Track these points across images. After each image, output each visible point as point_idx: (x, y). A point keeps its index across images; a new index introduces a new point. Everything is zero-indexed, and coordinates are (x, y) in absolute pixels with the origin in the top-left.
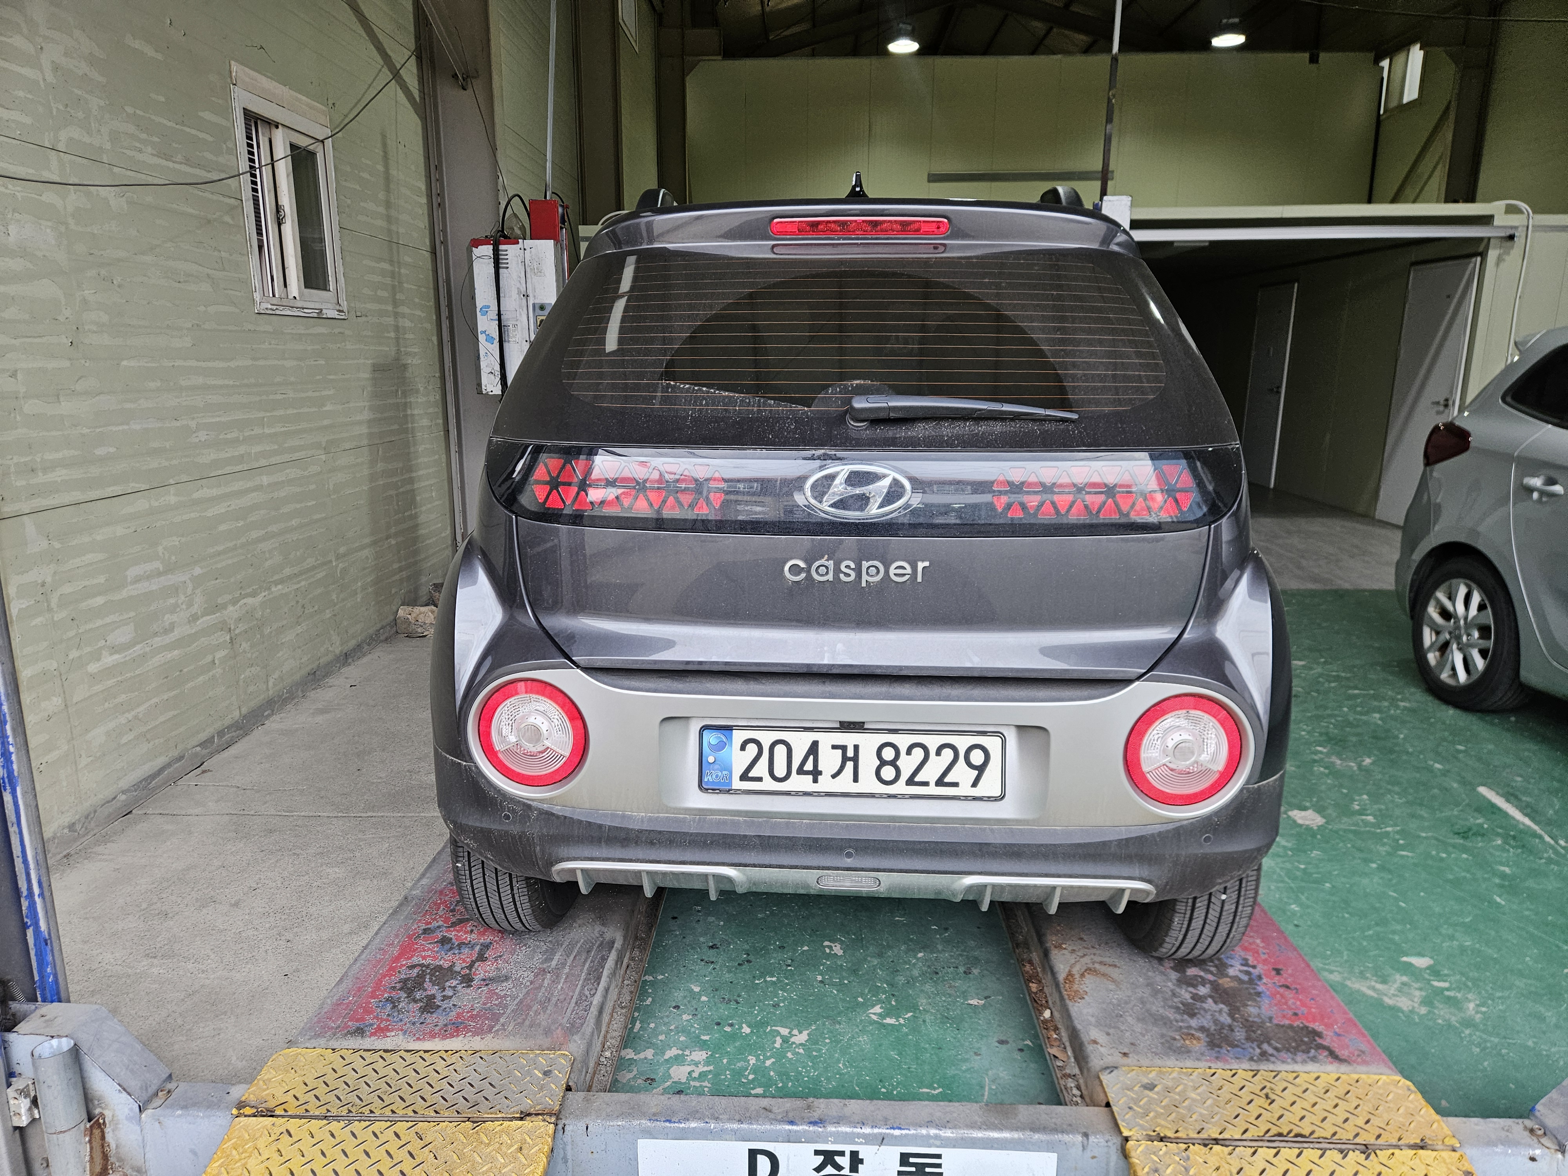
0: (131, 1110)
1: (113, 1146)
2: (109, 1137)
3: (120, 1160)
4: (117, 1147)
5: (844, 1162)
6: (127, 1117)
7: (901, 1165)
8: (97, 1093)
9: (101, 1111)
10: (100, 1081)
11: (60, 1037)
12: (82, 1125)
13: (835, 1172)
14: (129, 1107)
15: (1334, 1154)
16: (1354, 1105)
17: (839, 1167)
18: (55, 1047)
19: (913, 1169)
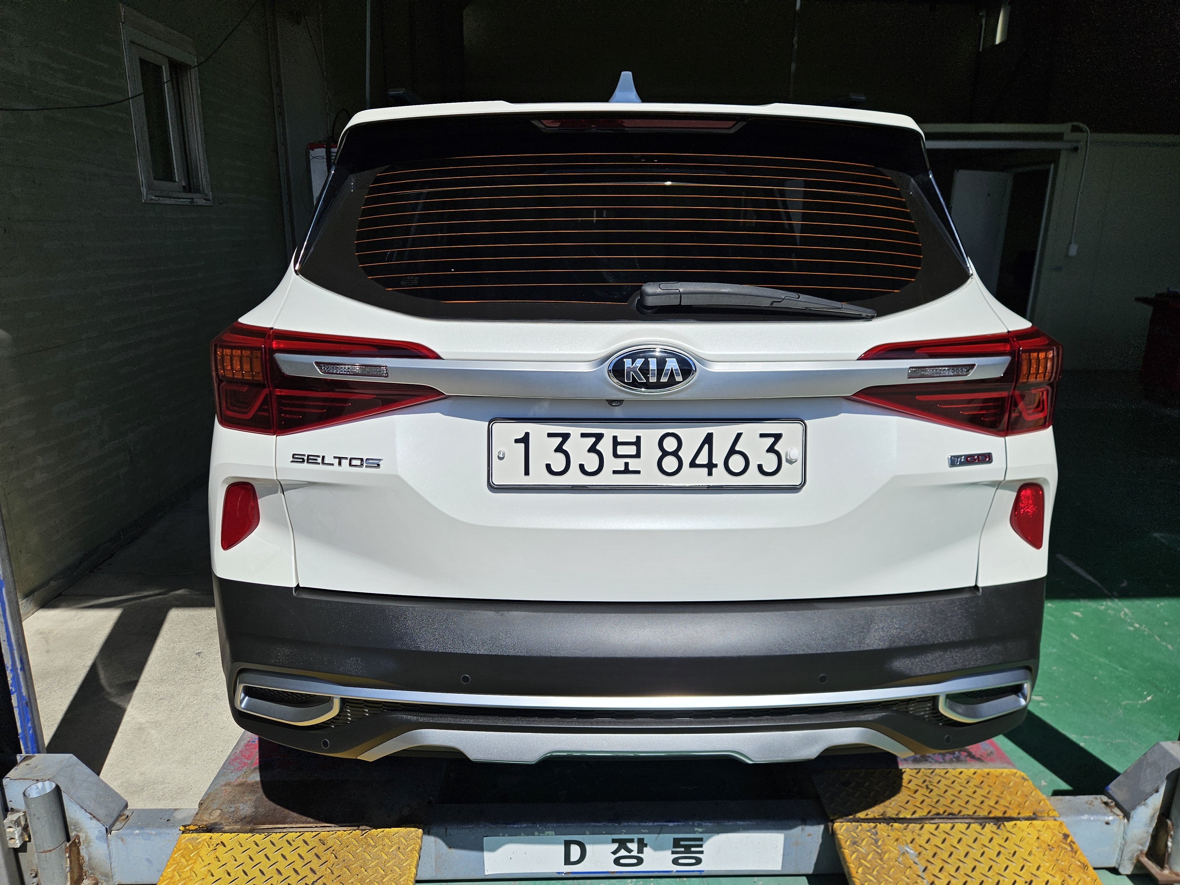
0: (100, 831)
1: (86, 858)
2: (83, 852)
3: (92, 868)
4: (89, 859)
5: (633, 846)
6: (96, 837)
7: (674, 847)
8: (74, 820)
9: (77, 833)
10: (75, 811)
11: (43, 781)
12: (63, 845)
13: (627, 854)
14: (99, 829)
15: (976, 826)
16: (987, 791)
17: (629, 851)
18: (40, 788)
19: (683, 849)
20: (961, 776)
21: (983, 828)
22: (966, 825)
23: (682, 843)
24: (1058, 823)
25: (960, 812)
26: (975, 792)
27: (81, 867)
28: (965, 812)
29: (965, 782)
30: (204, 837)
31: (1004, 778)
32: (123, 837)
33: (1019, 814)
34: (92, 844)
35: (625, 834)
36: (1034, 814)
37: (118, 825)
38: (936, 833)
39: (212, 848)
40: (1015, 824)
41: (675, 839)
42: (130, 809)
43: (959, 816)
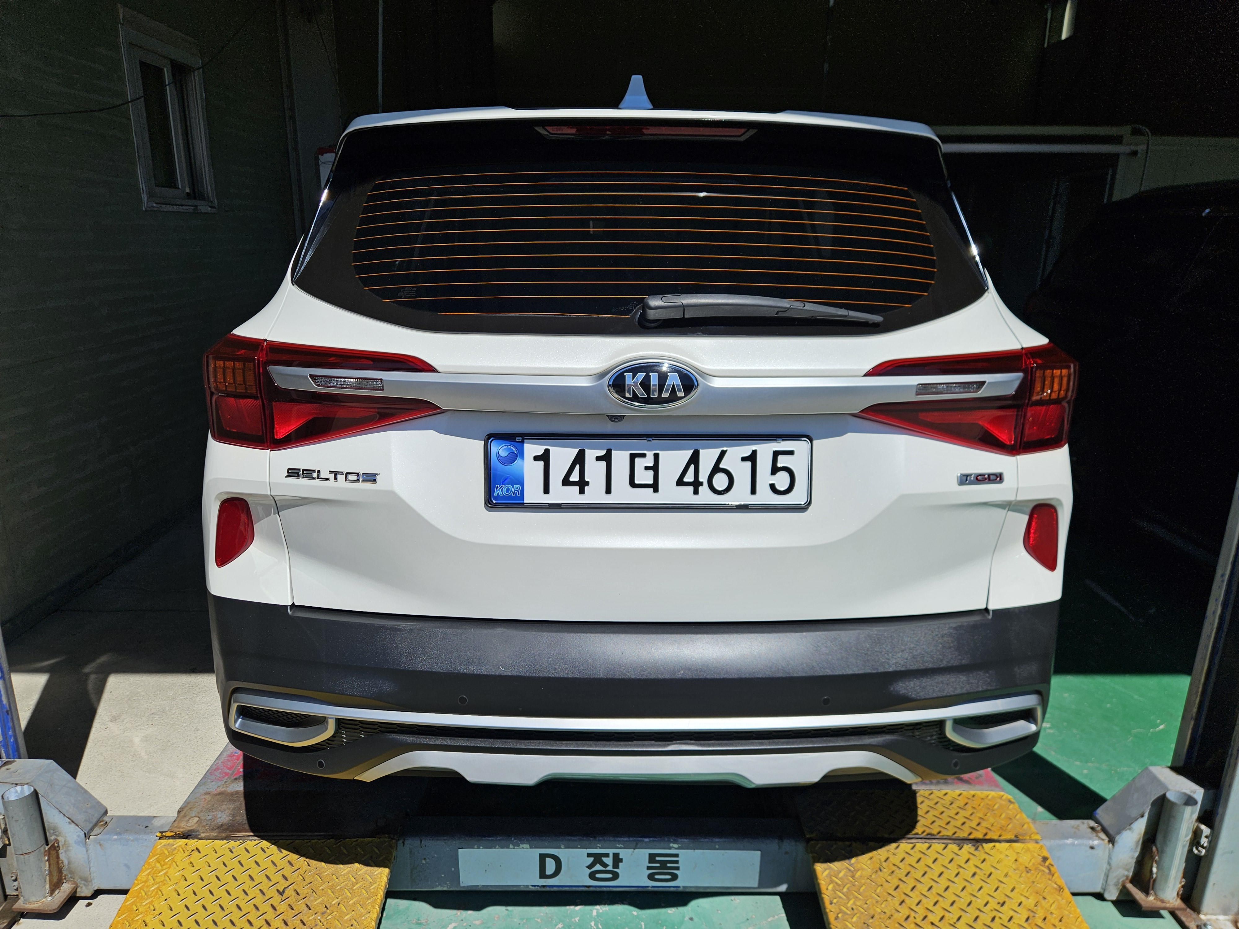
0: (78, 836)
1: (66, 862)
2: (62, 856)
3: (71, 872)
4: (69, 863)
5: (609, 861)
6: (75, 841)
7: (649, 863)
8: (52, 824)
9: (56, 837)
10: (54, 816)
11: (22, 785)
12: (42, 849)
13: (602, 868)
14: (77, 834)
15: (953, 847)
16: (970, 813)
17: (605, 865)
18: (19, 792)
19: (658, 865)
20: (945, 798)
21: (960, 849)
22: (944, 846)
23: (658, 859)
24: (1038, 846)
25: (939, 833)
26: (957, 814)
27: (60, 871)
28: (945, 833)
29: (950, 803)
30: (180, 843)
31: (989, 800)
32: (102, 842)
33: (1000, 836)
34: (71, 848)
35: (600, 848)
36: (1016, 836)
37: (97, 830)
38: (911, 852)
39: (187, 853)
40: (994, 846)
41: (650, 855)
42: (109, 816)
43: (938, 836)
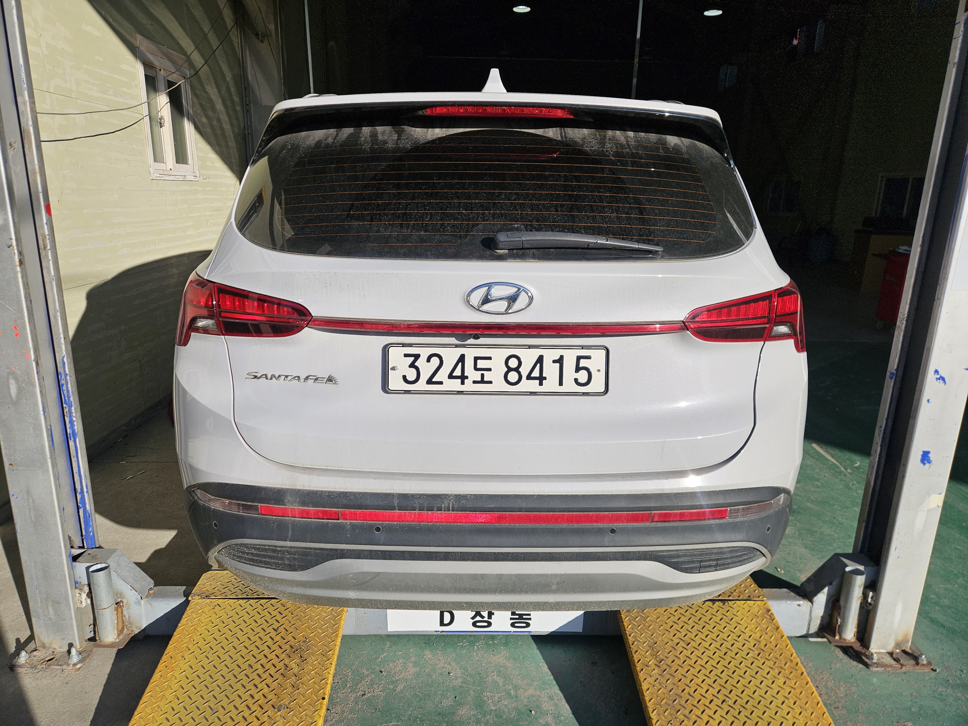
0: (137, 598)
1: (127, 617)
2: (125, 613)
3: (130, 623)
4: (129, 617)
5: (485, 614)
6: (134, 602)
7: (512, 615)
8: (120, 591)
9: (121, 599)
10: (121, 585)
12: (113, 606)
13: (481, 619)
19: (517, 617)
21: (713, 604)
22: (703, 602)
24: (764, 603)
27: (123, 622)
32: (152, 603)
33: (738, 598)
34: (131, 607)
36: (749, 597)
40: (735, 603)
